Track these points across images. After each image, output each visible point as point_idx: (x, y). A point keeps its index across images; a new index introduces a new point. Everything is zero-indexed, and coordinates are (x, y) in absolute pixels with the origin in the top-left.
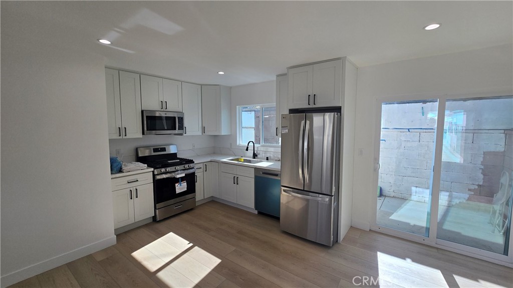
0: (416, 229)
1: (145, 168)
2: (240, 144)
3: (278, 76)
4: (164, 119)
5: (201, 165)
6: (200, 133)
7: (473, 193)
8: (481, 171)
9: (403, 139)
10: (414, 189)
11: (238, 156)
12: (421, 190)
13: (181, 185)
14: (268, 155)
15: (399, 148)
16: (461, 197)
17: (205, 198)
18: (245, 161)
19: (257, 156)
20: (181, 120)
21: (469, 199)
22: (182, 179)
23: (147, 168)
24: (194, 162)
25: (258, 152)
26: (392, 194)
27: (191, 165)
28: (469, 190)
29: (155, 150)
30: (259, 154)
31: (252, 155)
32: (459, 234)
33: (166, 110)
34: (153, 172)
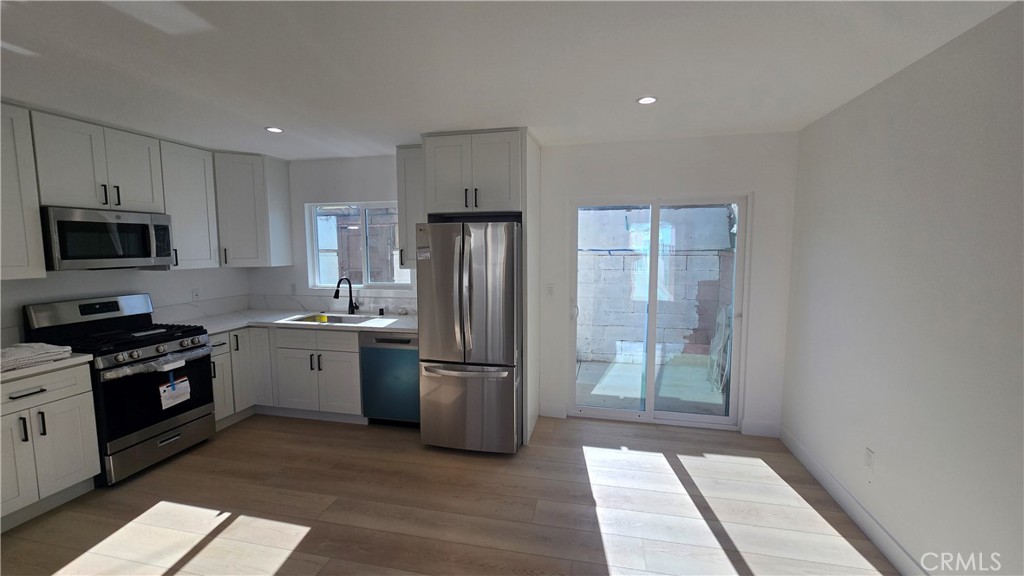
0: (628, 403)
1: (68, 355)
2: (315, 286)
3: (399, 147)
4: (115, 229)
5: (224, 338)
6: (214, 263)
7: (688, 341)
8: (696, 309)
9: (602, 266)
10: (618, 343)
11: (312, 311)
12: (627, 344)
13: (174, 389)
14: (382, 306)
15: (597, 281)
16: (675, 349)
17: (237, 411)
18: (330, 319)
19: (357, 308)
20: (163, 232)
21: (684, 351)
22: (177, 373)
23: (72, 357)
24: (205, 332)
25: (361, 300)
26: (591, 357)
27: (202, 338)
28: (685, 337)
29: (85, 309)
30: (362, 304)
31: (347, 306)
32: (678, 400)
33: (118, 208)
34: (92, 364)
